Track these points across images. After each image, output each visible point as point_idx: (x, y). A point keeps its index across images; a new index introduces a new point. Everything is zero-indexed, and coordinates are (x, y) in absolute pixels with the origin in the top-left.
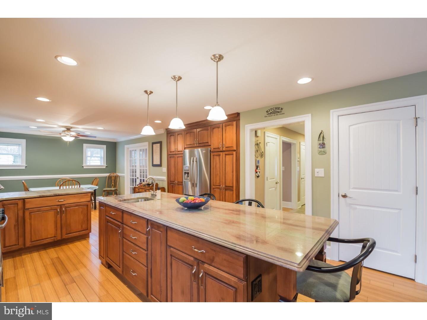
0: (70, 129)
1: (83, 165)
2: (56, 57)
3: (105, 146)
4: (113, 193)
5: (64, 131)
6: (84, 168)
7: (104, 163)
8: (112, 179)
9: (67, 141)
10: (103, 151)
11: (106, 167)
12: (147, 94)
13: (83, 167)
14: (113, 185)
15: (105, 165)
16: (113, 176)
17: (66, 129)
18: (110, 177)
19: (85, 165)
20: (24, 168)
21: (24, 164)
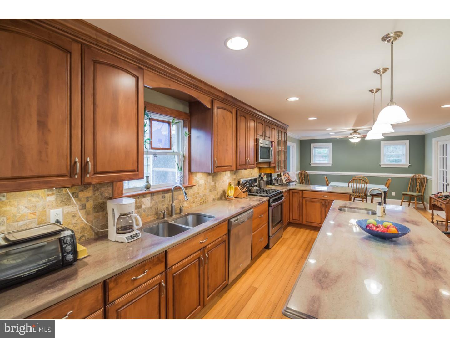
0: (357, 131)
1: (380, 164)
2: (286, 99)
3: (408, 142)
4: (416, 199)
5: (351, 134)
6: (382, 166)
7: (406, 160)
8: (417, 182)
9: (354, 143)
10: (405, 147)
11: (409, 166)
12: (373, 92)
13: (380, 165)
14: (417, 189)
15: (408, 164)
16: (418, 177)
17: (353, 132)
18: (414, 179)
19: (383, 164)
20: (331, 165)
21: (331, 163)
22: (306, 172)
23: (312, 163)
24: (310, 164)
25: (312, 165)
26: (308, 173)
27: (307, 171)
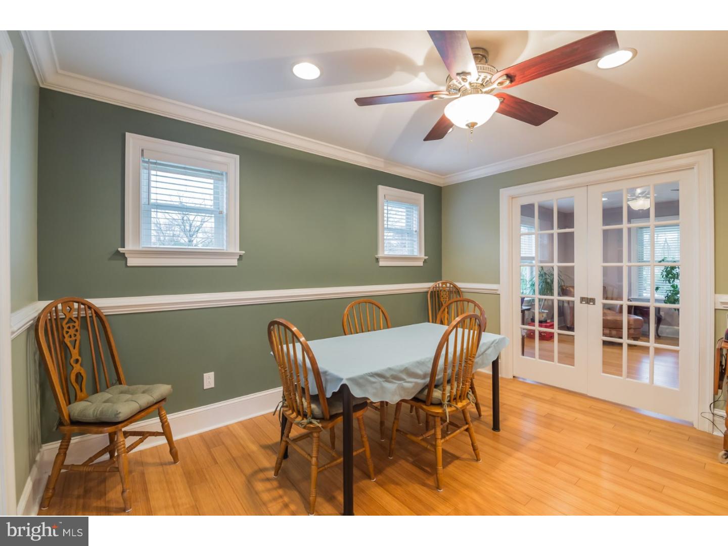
3: (421, 198)
7: (419, 249)
11: (425, 261)
15: (423, 256)
19: (382, 255)
20: (234, 262)
21: (236, 249)
22: (90, 307)
23: (130, 246)
24: (123, 257)
25: (131, 262)
26: (105, 312)
27: (97, 302)
